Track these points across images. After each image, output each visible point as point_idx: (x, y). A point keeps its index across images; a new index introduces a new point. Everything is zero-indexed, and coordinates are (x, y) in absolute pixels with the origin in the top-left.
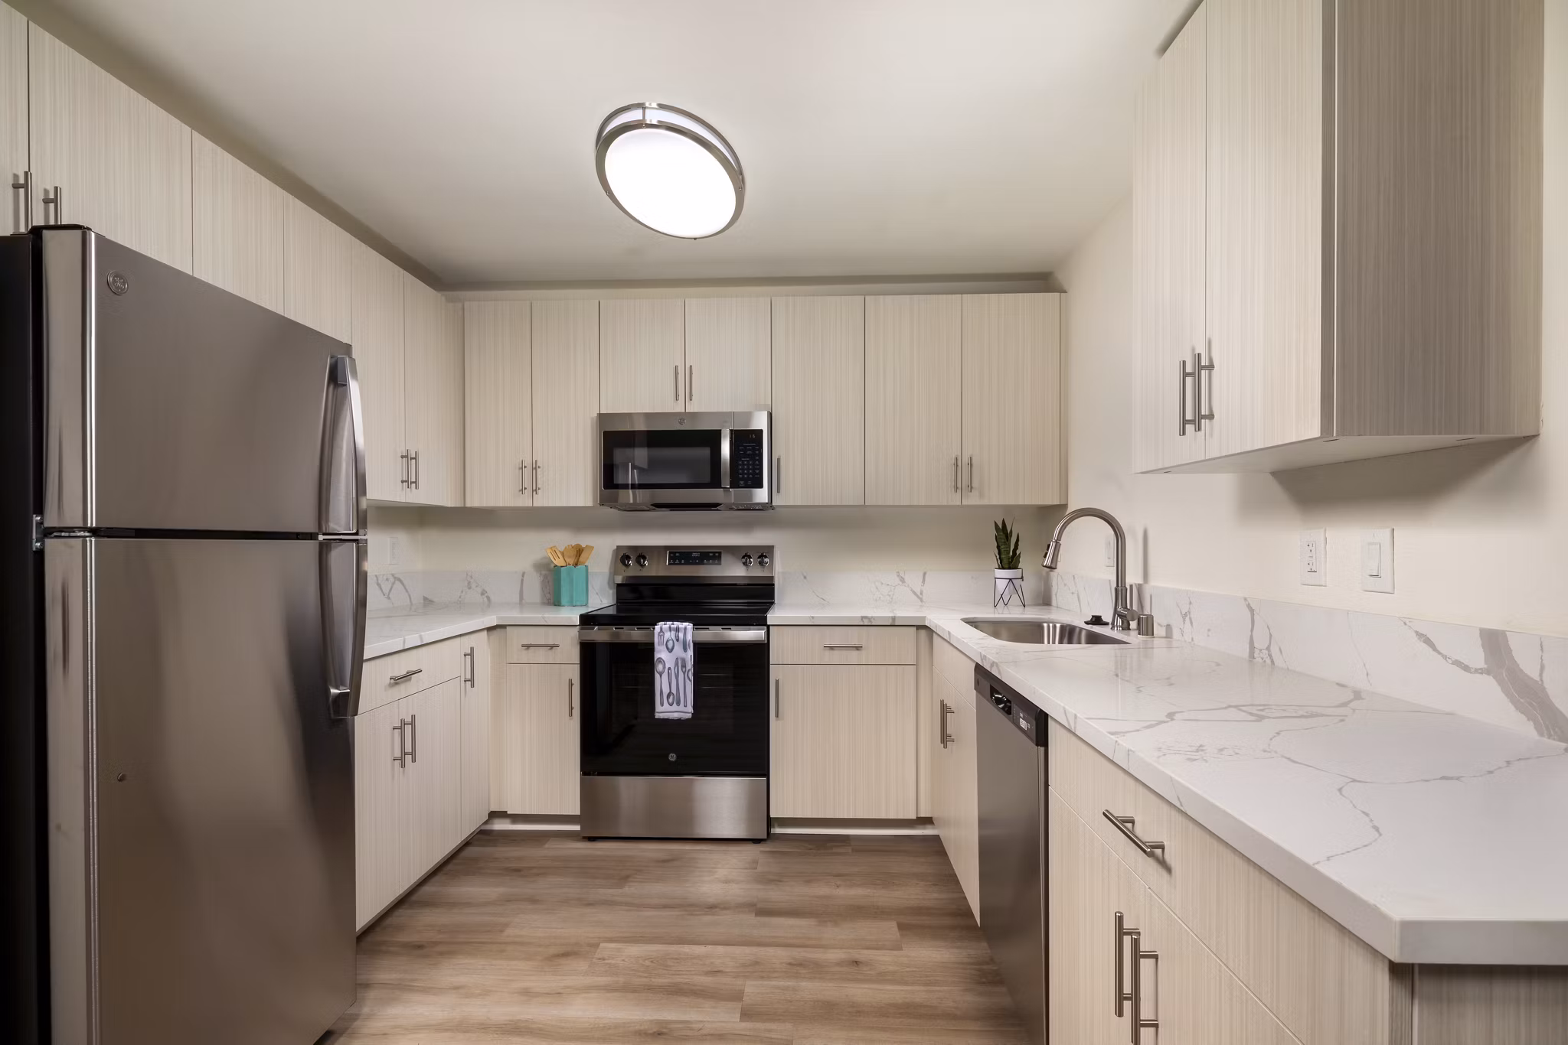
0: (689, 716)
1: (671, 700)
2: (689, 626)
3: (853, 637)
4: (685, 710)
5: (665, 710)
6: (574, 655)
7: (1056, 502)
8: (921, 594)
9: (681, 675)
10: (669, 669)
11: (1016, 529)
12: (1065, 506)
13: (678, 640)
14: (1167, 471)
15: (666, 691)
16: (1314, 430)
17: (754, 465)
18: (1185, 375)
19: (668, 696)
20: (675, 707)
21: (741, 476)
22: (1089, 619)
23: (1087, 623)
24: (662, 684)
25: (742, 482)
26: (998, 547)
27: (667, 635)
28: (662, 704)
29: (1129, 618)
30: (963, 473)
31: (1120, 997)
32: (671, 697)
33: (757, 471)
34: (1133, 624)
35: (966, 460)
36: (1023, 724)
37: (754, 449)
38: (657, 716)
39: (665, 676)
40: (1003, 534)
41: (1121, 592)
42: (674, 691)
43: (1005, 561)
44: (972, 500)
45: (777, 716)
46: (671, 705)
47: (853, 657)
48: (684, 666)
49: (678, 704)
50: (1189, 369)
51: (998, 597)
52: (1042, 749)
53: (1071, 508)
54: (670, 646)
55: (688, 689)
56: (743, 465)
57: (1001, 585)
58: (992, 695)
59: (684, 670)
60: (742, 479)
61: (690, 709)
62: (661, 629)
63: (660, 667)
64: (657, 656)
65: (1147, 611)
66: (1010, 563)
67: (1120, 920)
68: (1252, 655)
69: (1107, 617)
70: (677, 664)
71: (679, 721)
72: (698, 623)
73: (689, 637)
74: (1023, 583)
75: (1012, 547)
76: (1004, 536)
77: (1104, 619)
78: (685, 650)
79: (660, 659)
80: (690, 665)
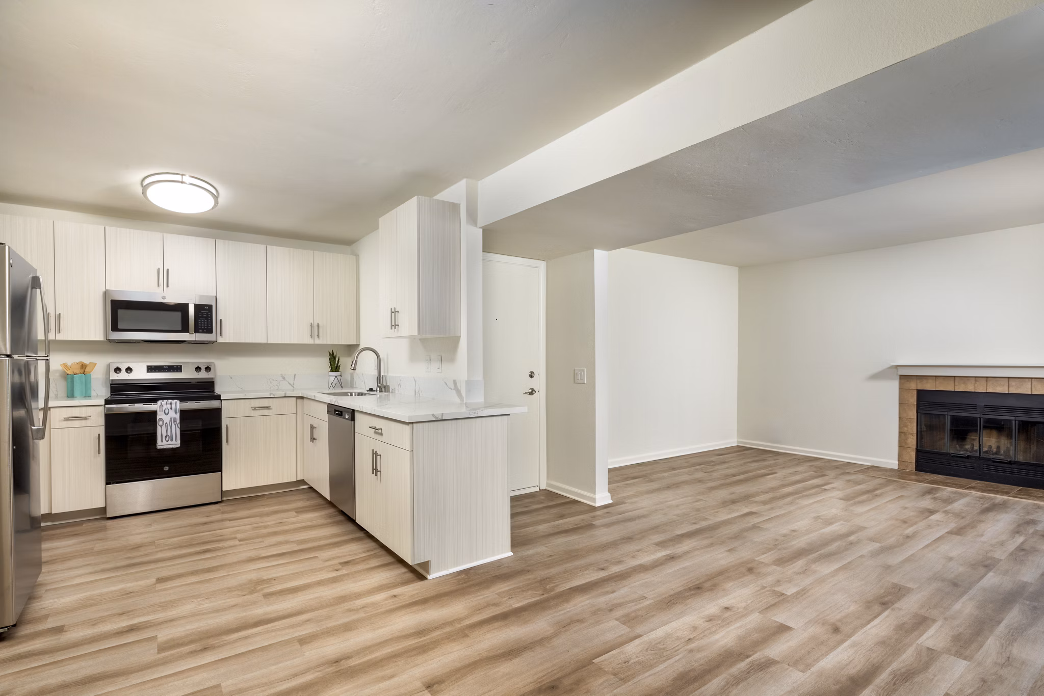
0: (179, 446)
1: (167, 439)
2: (178, 402)
3: (265, 403)
4: (176, 443)
5: (162, 444)
6: (101, 421)
7: (356, 344)
8: (293, 384)
9: (173, 426)
10: (166, 423)
11: (338, 354)
12: (358, 345)
13: (171, 409)
14: (390, 338)
15: (164, 434)
16: (416, 333)
17: (208, 322)
18: (392, 312)
19: (166, 437)
20: (170, 442)
21: (200, 327)
22: (368, 390)
23: (367, 391)
24: (161, 431)
25: (201, 330)
26: (330, 362)
27: (165, 407)
28: (162, 441)
29: (382, 387)
30: (315, 329)
31: (373, 469)
32: (168, 437)
33: (210, 325)
34: (383, 389)
35: (316, 324)
36: (347, 417)
37: (207, 314)
38: (158, 448)
39: (164, 427)
40: (332, 357)
41: (379, 378)
42: (169, 434)
43: (334, 369)
44: (317, 342)
45: (227, 441)
46: (167, 441)
47: (266, 412)
48: (175, 421)
49: (172, 440)
50: (393, 311)
51: (330, 384)
52: (353, 422)
53: (361, 347)
54: (167, 412)
55: (176, 431)
56: (201, 322)
57: (332, 379)
58: (335, 412)
59: (175, 423)
60: (200, 329)
61: (179, 442)
62: (161, 404)
63: (161, 423)
64: (158, 417)
65: (388, 384)
66: (335, 369)
67: (373, 450)
68: (415, 395)
69: (375, 389)
70: (171, 420)
71: (172, 449)
72: (182, 400)
73: (178, 407)
74: (341, 378)
75: (336, 362)
76: (333, 358)
77: (374, 389)
78: (176, 413)
79: (161, 419)
80: (178, 421)
